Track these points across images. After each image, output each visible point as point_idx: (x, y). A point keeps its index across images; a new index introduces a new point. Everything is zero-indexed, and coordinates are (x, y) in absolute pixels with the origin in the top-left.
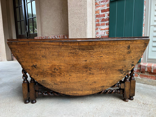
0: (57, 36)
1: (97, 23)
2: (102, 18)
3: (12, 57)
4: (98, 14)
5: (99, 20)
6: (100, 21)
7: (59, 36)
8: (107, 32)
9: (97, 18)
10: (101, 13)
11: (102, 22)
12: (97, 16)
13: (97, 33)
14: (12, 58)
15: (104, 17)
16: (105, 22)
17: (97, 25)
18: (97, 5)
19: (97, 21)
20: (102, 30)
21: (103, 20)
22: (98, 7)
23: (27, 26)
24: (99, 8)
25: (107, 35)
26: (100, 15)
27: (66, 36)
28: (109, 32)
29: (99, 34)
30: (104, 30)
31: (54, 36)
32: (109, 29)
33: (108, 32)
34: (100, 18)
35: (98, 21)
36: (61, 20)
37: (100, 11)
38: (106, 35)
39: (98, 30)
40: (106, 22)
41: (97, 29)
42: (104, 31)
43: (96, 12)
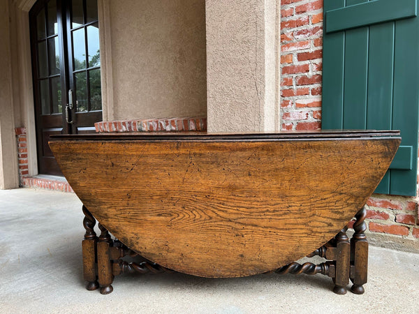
0: (167, 122)
1: (286, 88)
2: (300, 75)
3: (20, 177)
4: (289, 65)
5: (291, 81)
6: (294, 84)
7: (173, 121)
8: (315, 113)
9: (286, 76)
10: (296, 63)
11: (300, 87)
12: (285, 70)
13: (287, 115)
14: (20, 181)
15: (306, 74)
16: (309, 86)
17: (286, 93)
18: (287, 42)
19: (285, 84)
20: (299, 106)
21: (303, 81)
22: (288, 46)
23: (70, 93)
24: (292, 49)
25: (316, 120)
26: (294, 66)
27: (191, 122)
28: (321, 112)
29: (292, 119)
30: (307, 106)
31: (157, 122)
32: (321, 104)
33: (319, 114)
34: (294, 76)
35: (287, 82)
36: (177, 78)
37: (295, 58)
38: (311, 119)
39: (289, 106)
40: (311, 87)
41: (285, 104)
42: (306, 110)
43: (283, 59)
